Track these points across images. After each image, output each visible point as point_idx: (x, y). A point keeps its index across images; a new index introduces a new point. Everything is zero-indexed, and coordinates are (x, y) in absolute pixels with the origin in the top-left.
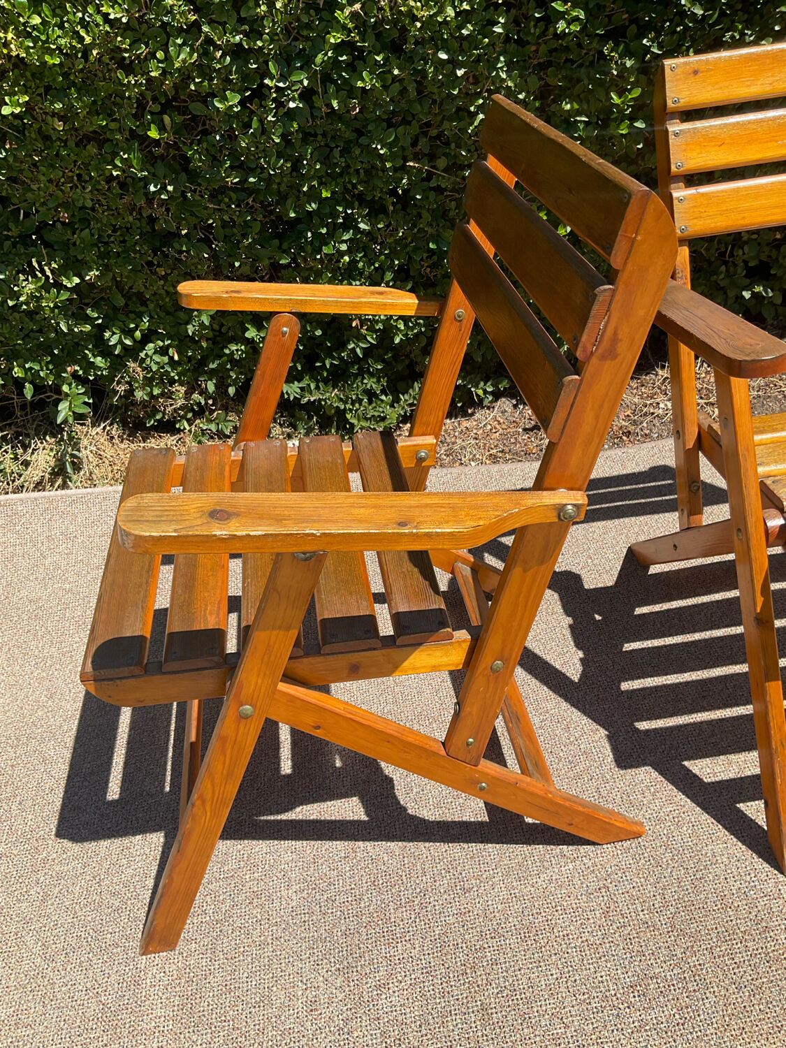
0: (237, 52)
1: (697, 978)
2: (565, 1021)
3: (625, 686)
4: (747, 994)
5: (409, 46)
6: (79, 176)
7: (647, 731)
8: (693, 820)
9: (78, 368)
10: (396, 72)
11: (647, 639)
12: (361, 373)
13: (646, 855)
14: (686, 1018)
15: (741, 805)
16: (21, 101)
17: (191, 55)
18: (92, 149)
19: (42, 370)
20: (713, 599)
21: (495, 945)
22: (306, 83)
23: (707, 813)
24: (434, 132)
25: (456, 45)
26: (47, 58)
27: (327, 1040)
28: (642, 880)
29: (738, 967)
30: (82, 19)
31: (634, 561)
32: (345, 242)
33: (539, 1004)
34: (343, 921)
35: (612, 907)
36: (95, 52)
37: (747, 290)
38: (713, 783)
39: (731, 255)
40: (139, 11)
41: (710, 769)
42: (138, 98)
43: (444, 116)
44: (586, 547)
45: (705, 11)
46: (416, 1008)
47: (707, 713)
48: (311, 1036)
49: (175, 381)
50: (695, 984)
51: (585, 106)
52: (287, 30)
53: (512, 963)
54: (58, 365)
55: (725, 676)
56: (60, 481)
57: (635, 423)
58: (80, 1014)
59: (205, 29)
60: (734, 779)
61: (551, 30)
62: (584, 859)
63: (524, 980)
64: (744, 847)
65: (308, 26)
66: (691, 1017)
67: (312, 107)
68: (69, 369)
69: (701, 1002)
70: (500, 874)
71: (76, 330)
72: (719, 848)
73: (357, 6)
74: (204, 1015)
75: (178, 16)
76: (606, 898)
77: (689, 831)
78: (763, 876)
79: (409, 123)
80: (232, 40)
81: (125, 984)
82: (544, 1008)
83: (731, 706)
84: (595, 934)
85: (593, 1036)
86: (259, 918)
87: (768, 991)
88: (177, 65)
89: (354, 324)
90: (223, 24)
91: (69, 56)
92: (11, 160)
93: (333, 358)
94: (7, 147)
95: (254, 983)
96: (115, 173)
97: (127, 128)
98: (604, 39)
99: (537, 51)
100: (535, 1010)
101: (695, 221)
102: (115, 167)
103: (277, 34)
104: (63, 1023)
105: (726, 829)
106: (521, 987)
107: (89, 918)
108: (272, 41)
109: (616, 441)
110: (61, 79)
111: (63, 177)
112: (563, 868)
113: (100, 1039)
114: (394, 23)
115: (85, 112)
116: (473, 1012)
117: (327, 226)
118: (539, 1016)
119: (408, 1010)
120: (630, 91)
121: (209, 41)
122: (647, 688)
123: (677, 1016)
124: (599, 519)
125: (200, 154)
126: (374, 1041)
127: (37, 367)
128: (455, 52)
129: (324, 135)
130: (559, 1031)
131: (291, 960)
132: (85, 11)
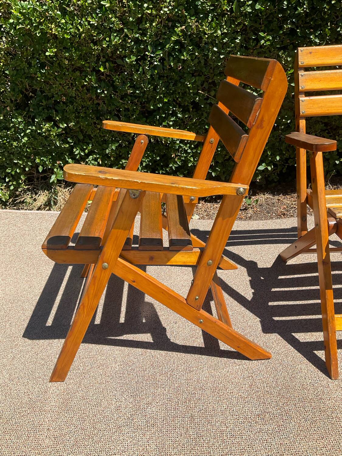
0: (137, 41)
1: (288, 415)
2: (227, 425)
3: (270, 304)
4: (309, 423)
5: (202, 45)
6: (72, 84)
7: (278, 321)
8: (293, 355)
9: (62, 163)
10: (197, 54)
11: (282, 288)
13: (271, 366)
14: (281, 430)
15: (316, 351)
16: (53, 51)
17: (119, 40)
18: (78, 73)
19: (47, 161)
20: (313, 275)
21: (200, 393)
22: (162, 55)
23: (300, 353)
24: (210, 81)
25: (221, 46)
26: (66, 36)
27: (122, 422)
28: (268, 375)
29: (306, 412)
30: (80, 23)
31: (280, 260)
32: (172, 121)
33: (216, 417)
34: (136, 378)
35: (253, 384)
36: (83, 35)
37: (338, 161)
38: (304, 342)
40: (101, 22)
41: (303, 337)
42: (97, 55)
43: (214, 75)
44: (260, 253)
45: (320, 41)
46: (163, 413)
47: (305, 316)
48: (116, 419)
50: (286, 417)
52: (156, 35)
53: (207, 400)
54: (54, 160)
55: (314, 304)
56: (48, 208)
57: (287, 211)
58: (20, 401)
59: (126, 30)
60: (314, 342)
61: (259, 44)
62: (244, 365)
63: (211, 407)
64: (315, 368)
65: (165, 34)
66: (283, 430)
67: (163, 65)
68: (58, 162)
69: (288, 424)
70: (206, 367)
71: (63, 146)
72: (303, 367)
73: (184, 27)
74: (72, 407)
75: (116, 25)
76: (251, 380)
77: (291, 359)
78: (322, 379)
79: (201, 76)
80: (135, 36)
81: (41, 392)
82: (218, 419)
83: (316, 315)
84: (244, 393)
85: (238, 432)
86: (102, 373)
87: (319, 423)
88: (113, 43)
89: (173, 156)
90: (132, 30)
91: (74, 36)
93: (163, 170)
94: (46, 68)
95: (95, 397)
96: (85, 84)
97: (92, 67)
98: (280, 49)
99: (253, 52)
100: (214, 419)
101: (308, 109)
102: (86, 81)
103: (152, 35)
104: (12, 404)
105: (308, 360)
106: (210, 410)
107: (31, 367)
108: (150, 38)
109: (278, 217)
110: (69, 44)
111: (65, 83)
112: (234, 368)
113: (27, 411)
114: (197, 35)
115: (77, 58)
116: (187, 417)
117: (165, 114)
118: (216, 422)
119: (159, 414)
120: (289, 70)
121: (126, 36)
122: (280, 305)
123: (277, 429)
124: (267, 243)
125: (118, 80)
126: (143, 424)
127: (45, 160)
128: (220, 49)
129: (167, 77)
130: (224, 429)
131: (112, 390)
132: (81, 20)
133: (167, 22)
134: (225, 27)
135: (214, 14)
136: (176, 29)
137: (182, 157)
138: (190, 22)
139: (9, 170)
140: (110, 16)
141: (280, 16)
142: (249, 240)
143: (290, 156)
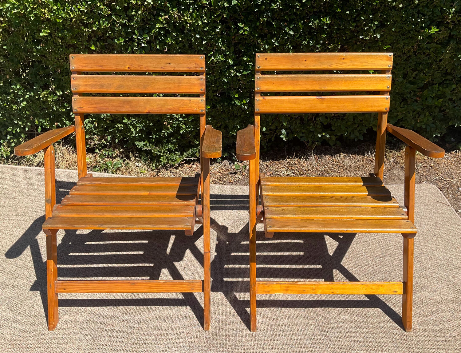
0: (124, 25)
3: (226, 266)
5: (185, 32)
7: (227, 281)
8: (229, 311)
9: (60, 124)
10: (180, 39)
12: (168, 142)
15: (247, 308)
16: (47, 32)
17: (108, 24)
19: (45, 123)
22: (148, 38)
25: (203, 34)
26: (57, 19)
36: (74, 20)
37: (320, 134)
38: (241, 301)
39: (315, 120)
40: (91, 8)
41: (242, 296)
42: (88, 36)
44: (234, 218)
45: (294, 33)
49: (96, 134)
51: (252, 60)
52: (142, 21)
54: (52, 122)
59: (113, 17)
61: (238, 33)
65: (150, 20)
67: (151, 46)
68: (56, 124)
71: (60, 110)
73: (167, 16)
75: (104, 12)
80: (122, 21)
88: (102, 27)
89: (165, 123)
90: (120, 16)
91: (66, 20)
92: (42, 50)
93: (157, 135)
94: (41, 45)
97: (84, 45)
98: (258, 38)
99: (235, 38)
101: (262, 108)
103: (139, 21)
108: (136, 23)
110: (62, 26)
111: (61, 57)
114: (180, 23)
115: (69, 38)
121: (114, 21)
127: (43, 121)
128: (202, 36)
132: (72, 7)
133: (152, 10)
134: (205, 18)
135: (195, 7)
136: (160, 18)
137: (174, 124)
138: (172, 13)
139: (10, 128)
140: (98, 4)
141: (255, 10)
142: (229, 205)
143: (276, 127)
